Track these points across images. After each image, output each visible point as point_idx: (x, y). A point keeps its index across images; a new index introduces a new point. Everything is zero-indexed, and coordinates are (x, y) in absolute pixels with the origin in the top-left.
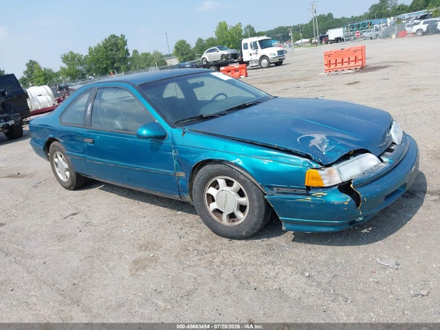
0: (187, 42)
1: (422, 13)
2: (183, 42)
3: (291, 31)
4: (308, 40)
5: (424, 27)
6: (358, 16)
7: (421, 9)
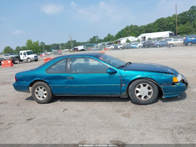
0: (11, 48)
1: (108, 42)
2: (9, 47)
3: (60, 46)
4: (68, 50)
5: (113, 47)
6: (85, 42)
7: (107, 41)
